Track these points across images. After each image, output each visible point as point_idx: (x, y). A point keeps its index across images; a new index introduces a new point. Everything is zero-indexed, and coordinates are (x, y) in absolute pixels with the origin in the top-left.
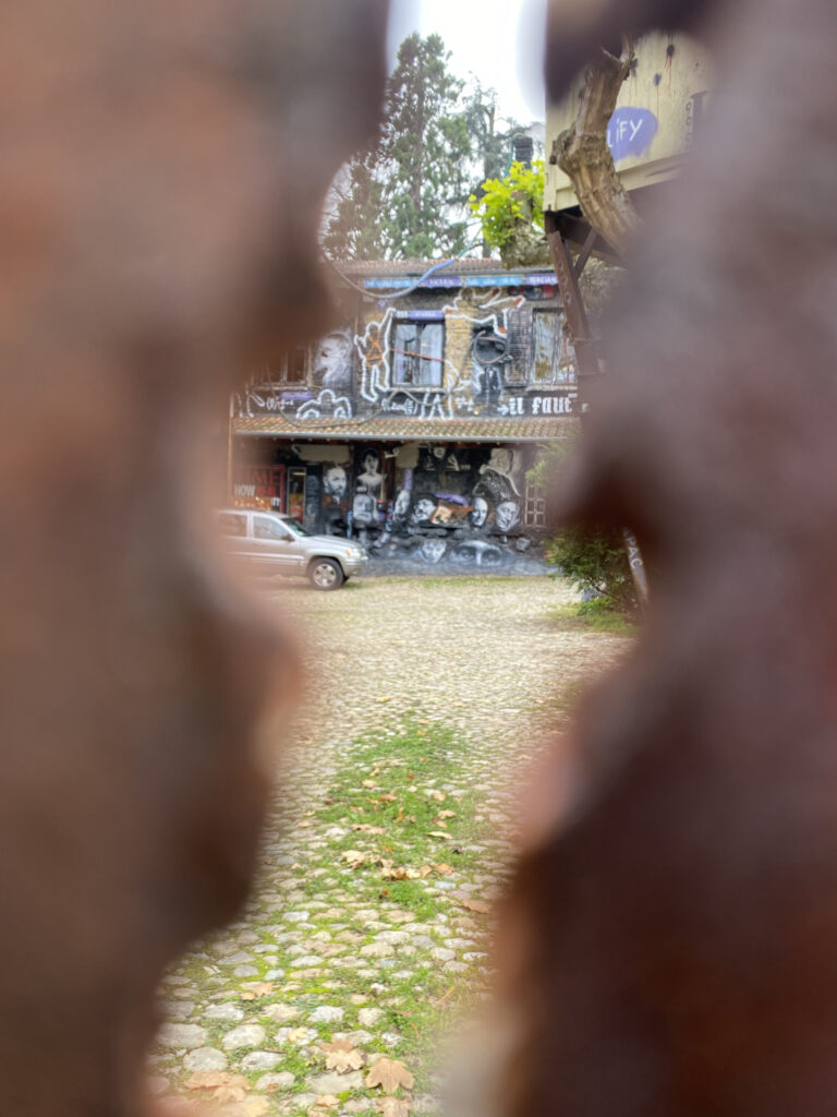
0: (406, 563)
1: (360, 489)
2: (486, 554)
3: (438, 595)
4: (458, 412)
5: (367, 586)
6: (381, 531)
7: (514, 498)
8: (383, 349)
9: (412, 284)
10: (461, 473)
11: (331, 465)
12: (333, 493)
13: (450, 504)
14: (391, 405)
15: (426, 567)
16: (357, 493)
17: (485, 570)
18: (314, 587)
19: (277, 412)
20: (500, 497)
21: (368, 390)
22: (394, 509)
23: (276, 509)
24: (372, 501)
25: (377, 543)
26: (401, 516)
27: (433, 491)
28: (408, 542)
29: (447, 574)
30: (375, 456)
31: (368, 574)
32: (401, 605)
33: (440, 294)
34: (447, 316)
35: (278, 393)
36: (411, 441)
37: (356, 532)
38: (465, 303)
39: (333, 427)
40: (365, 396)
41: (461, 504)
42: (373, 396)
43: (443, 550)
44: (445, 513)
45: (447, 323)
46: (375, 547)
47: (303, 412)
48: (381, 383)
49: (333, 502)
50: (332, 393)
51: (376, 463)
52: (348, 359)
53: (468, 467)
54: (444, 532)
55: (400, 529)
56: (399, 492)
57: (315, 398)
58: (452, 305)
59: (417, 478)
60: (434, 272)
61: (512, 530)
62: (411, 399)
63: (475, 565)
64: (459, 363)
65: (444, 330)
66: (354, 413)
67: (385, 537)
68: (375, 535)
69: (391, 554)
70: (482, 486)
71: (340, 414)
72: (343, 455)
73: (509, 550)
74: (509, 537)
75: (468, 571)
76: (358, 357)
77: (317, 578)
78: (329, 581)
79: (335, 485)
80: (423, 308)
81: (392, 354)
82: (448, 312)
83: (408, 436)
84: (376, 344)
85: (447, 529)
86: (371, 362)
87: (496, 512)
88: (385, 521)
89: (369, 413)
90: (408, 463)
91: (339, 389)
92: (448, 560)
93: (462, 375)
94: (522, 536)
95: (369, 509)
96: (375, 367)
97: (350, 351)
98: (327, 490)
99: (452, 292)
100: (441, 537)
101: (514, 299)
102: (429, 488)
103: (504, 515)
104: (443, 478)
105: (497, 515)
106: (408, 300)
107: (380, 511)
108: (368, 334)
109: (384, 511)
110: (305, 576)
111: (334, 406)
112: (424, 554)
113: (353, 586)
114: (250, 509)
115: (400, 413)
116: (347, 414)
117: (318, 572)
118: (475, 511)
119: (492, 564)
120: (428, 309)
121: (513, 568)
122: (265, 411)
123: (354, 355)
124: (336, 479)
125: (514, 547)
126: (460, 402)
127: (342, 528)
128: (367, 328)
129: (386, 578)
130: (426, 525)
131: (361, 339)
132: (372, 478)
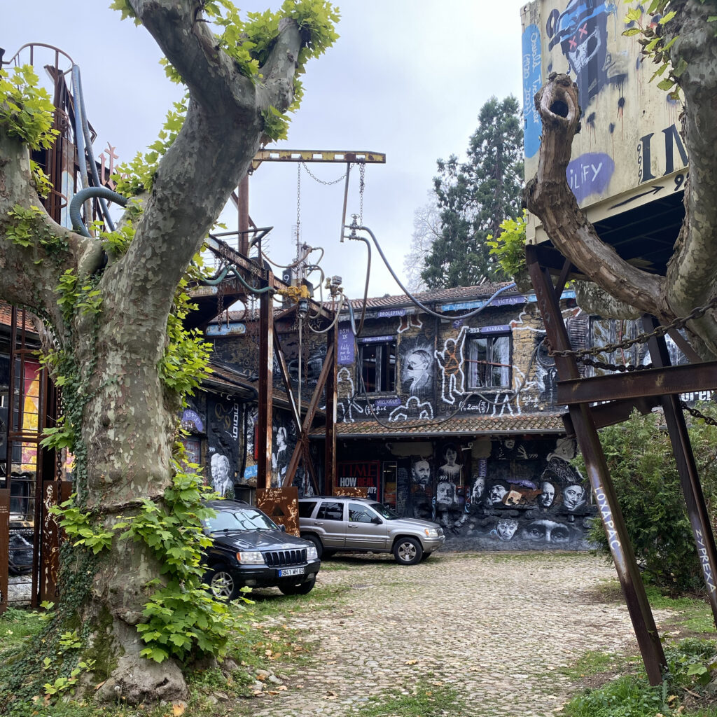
0: (482, 540)
1: (441, 477)
2: (555, 532)
3: (504, 569)
4: (525, 409)
5: (446, 560)
6: (461, 513)
7: (579, 482)
8: (459, 361)
9: (480, 305)
10: (530, 461)
11: (418, 459)
12: (420, 482)
13: (519, 488)
14: (466, 406)
15: (501, 543)
16: (440, 481)
17: (554, 546)
18: (397, 562)
19: (371, 417)
20: (566, 480)
21: (447, 396)
22: (471, 494)
23: (372, 497)
24: (452, 487)
25: (457, 523)
26: (477, 499)
27: (505, 477)
28: (484, 522)
29: (520, 550)
30: (454, 449)
31: (450, 550)
32: (467, 578)
33: (507, 311)
34: (514, 329)
35: (373, 402)
36: (483, 436)
37: (439, 514)
38: (529, 317)
39: (417, 427)
40: (445, 400)
41: (531, 488)
42: (451, 400)
43: (516, 528)
44: (516, 496)
45: (514, 335)
46: (456, 527)
47: (393, 416)
48: (458, 388)
49: (420, 489)
50: (417, 399)
51: (455, 456)
52: (429, 370)
53: (536, 456)
54: (516, 513)
55: (478, 510)
56: (476, 480)
57: (404, 404)
58: (518, 320)
59: (491, 467)
60: (500, 293)
61: (579, 509)
62: (483, 400)
63: (545, 542)
64: (525, 368)
65: (511, 341)
66: (436, 415)
67: (465, 517)
68: (456, 516)
69: (470, 532)
70: (549, 471)
71: (424, 416)
72: (427, 450)
73: (577, 528)
74: (575, 516)
75: (538, 547)
76: (438, 368)
77: (400, 554)
78: (411, 557)
79: (421, 474)
80: (493, 324)
81: (466, 364)
82: (516, 325)
83: (480, 431)
84: (453, 356)
85: (518, 509)
86: (450, 371)
87: (564, 494)
88: (464, 505)
89: (448, 413)
90: (483, 454)
91: (423, 395)
92: (521, 538)
93: (527, 377)
94: (588, 515)
95: (450, 494)
96: (453, 375)
97: (431, 363)
98: (415, 479)
99: (517, 308)
100: (513, 517)
101: (572, 310)
102: (501, 474)
103: (570, 497)
104: (513, 466)
105: (564, 497)
106: (480, 318)
107: (459, 495)
108: (446, 348)
109: (463, 495)
110: (391, 552)
111: (419, 410)
112: (499, 532)
113: (437, 561)
114: (347, 497)
115: (476, 412)
116: (429, 416)
117: (402, 550)
118: (544, 494)
119: (561, 540)
120: (496, 325)
121: (580, 544)
122: (363, 416)
123: (435, 367)
124: (422, 470)
125: (580, 525)
126: (527, 400)
127: (427, 512)
128: (445, 344)
129: (465, 553)
130: (500, 506)
131: (440, 353)
132: (452, 469)
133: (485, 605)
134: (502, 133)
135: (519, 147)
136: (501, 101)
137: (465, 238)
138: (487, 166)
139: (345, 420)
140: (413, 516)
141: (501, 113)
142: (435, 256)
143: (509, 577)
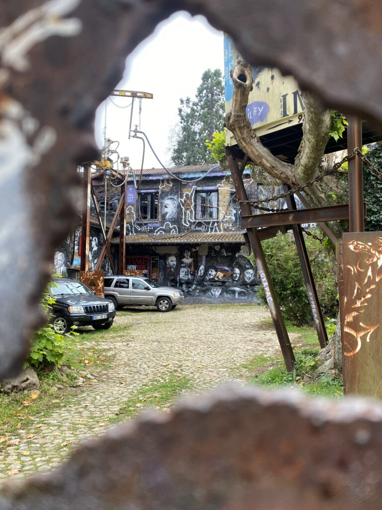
0: (203, 298)
1: (182, 265)
2: (240, 293)
3: (214, 313)
4: (225, 230)
5: (184, 309)
6: (192, 284)
7: (252, 267)
8: (192, 204)
9: (202, 175)
10: (228, 256)
11: (170, 255)
12: (171, 267)
13: (223, 271)
14: (195, 228)
15: (213, 299)
16: (181, 267)
17: (240, 301)
18: (158, 310)
19: (145, 232)
20: (245, 267)
21: (185, 222)
22: (198, 274)
23: (145, 275)
24: (188, 270)
25: (190, 289)
26: (200, 276)
27: (215, 265)
28: (204, 289)
29: (222, 303)
30: (189, 250)
31: (186, 304)
32: (195, 318)
33: (216, 179)
34: (219, 188)
35: (146, 224)
36: (204, 243)
37: (181, 285)
38: (227, 182)
39: (169, 238)
40: (184, 224)
41: (228, 271)
42: (188, 224)
43: (220, 292)
44: (220, 275)
45: (219, 191)
46: (189, 291)
47: (157, 232)
48: (191, 218)
49: (171, 271)
50: (170, 223)
51: (189, 254)
52: (176, 208)
53: (230, 254)
54: (221, 284)
55: (201, 282)
56: (200, 266)
57: (163, 226)
58: (221, 184)
59: (208, 259)
60: (213, 170)
61: (252, 282)
62: (204, 225)
63: (235, 299)
64: (225, 208)
65: (218, 194)
66: (179, 232)
67: (194, 286)
68: (190, 285)
69: (197, 294)
70: (237, 262)
71: (173, 233)
72: (175, 250)
73: (251, 292)
74: (250, 285)
75: (231, 302)
76: (181, 207)
77: (160, 306)
78: (166, 308)
79: (172, 263)
80: (208, 186)
81: (195, 206)
82: (220, 187)
83: (202, 241)
84: (188, 202)
85: (221, 282)
86: (187, 209)
87: (244, 274)
88: (194, 279)
89: (186, 231)
90: (204, 253)
91: (173, 222)
92: (223, 296)
93: (226, 213)
94: (256, 284)
95: (187, 274)
96: (188, 212)
97: (177, 205)
98: (168, 266)
99: (221, 178)
100: (219, 286)
101: (249, 180)
102: (213, 263)
103: (247, 275)
104: (219, 259)
105: (244, 275)
106: (202, 182)
107: (191, 275)
108: (185, 197)
109: (193, 275)
110: (155, 305)
111: (171, 229)
112: (212, 294)
113: (179, 309)
114: (131, 276)
115: (200, 231)
116: (176, 232)
117: (161, 304)
118: (234, 274)
119: (243, 298)
120: (210, 186)
121: (252, 300)
122: (141, 232)
123: (179, 206)
124: (172, 261)
125: (253, 290)
126: (226, 225)
127: (175, 283)
128: (184, 195)
129: (194, 305)
130: (212, 280)
131: (181, 200)
132: (188, 260)
133: (204, 333)
134: (213, 87)
135: (222, 94)
136: (213, 71)
137: (194, 140)
138: (206, 103)
139: (130, 234)
140: (167, 286)
141: (213, 77)
142: (179, 149)
143: (217, 317)
